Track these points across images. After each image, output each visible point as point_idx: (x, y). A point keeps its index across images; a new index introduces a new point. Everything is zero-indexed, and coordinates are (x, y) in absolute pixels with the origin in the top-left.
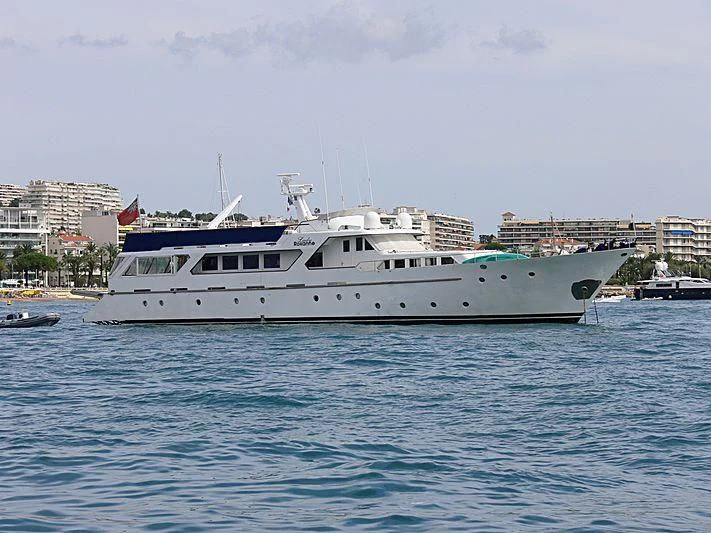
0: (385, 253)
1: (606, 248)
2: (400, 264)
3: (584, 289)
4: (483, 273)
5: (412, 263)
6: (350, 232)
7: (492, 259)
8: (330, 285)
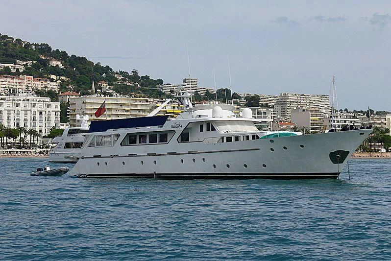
0: (222, 132)
1: (348, 129)
2: (229, 139)
3: (339, 157)
4: (272, 145)
5: (237, 139)
6: (202, 119)
7: (276, 136)
8: (190, 153)
